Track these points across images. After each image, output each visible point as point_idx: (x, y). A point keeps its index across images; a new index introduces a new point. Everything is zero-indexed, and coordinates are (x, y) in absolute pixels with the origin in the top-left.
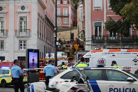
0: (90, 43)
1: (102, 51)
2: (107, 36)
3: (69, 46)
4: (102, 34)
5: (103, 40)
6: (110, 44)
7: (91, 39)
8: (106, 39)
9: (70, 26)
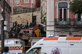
0: (52, 28)
1: (57, 39)
2: (74, 20)
3: (28, 32)
4: (68, 17)
5: (70, 24)
6: (78, 30)
7: (53, 24)
8: (72, 23)
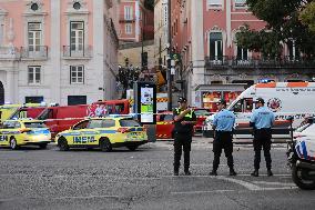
4: (224, 54)
7: (203, 64)
9: (137, 39)
